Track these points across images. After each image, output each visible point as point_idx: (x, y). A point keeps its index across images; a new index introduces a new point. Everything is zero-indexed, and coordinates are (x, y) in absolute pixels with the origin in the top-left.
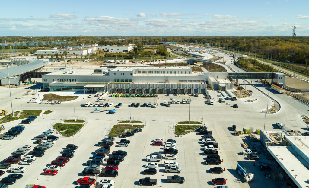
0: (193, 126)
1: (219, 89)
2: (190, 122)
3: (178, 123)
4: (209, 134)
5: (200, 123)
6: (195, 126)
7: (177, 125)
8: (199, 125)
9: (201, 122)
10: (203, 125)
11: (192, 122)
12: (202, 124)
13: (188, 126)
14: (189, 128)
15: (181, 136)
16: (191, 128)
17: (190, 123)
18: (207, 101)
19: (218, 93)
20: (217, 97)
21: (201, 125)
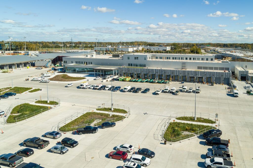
0: (199, 126)
1: (248, 80)
2: (196, 119)
3: (177, 119)
4: (222, 146)
5: (212, 122)
6: (203, 126)
7: (174, 121)
8: (210, 125)
9: (214, 121)
10: (216, 126)
11: (199, 120)
12: (216, 124)
13: (191, 125)
14: (192, 129)
15: (170, 143)
16: (194, 129)
17: (196, 121)
18: (230, 92)
19: (246, 84)
20: (245, 88)
21: (214, 125)
